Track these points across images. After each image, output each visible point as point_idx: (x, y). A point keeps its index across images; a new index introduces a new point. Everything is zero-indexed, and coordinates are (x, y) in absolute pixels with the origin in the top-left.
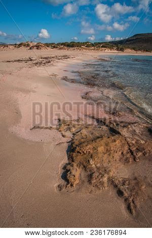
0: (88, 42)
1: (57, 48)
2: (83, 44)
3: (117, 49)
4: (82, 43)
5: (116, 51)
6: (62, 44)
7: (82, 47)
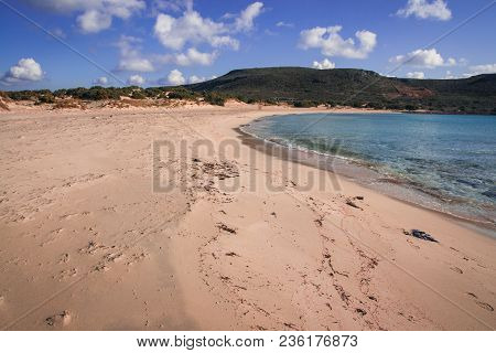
0: (134, 87)
1: (50, 102)
2: (125, 91)
4: (119, 89)
6: (69, 93)
7: (122, 98)
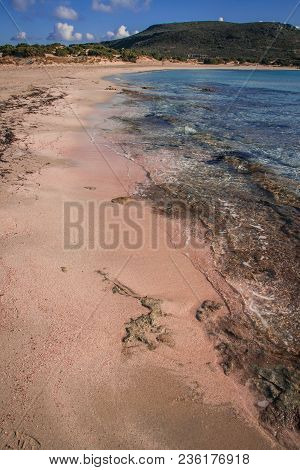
0: (56, 44)
2: (48, 48)
3: (123, 58)
4: (43, 47)
5: (121, 63)
7: (47, 55)
